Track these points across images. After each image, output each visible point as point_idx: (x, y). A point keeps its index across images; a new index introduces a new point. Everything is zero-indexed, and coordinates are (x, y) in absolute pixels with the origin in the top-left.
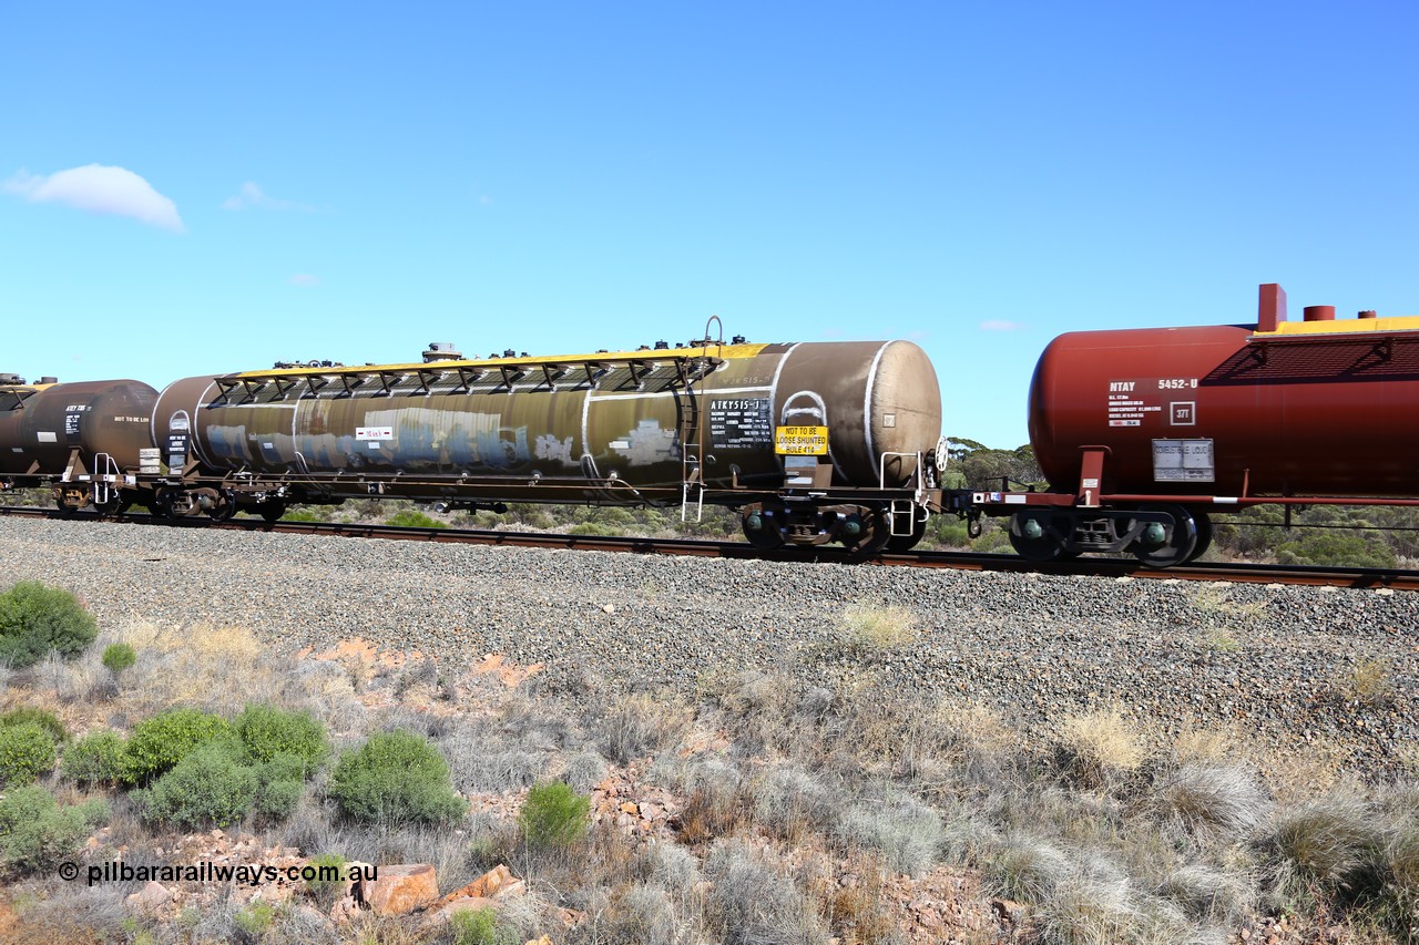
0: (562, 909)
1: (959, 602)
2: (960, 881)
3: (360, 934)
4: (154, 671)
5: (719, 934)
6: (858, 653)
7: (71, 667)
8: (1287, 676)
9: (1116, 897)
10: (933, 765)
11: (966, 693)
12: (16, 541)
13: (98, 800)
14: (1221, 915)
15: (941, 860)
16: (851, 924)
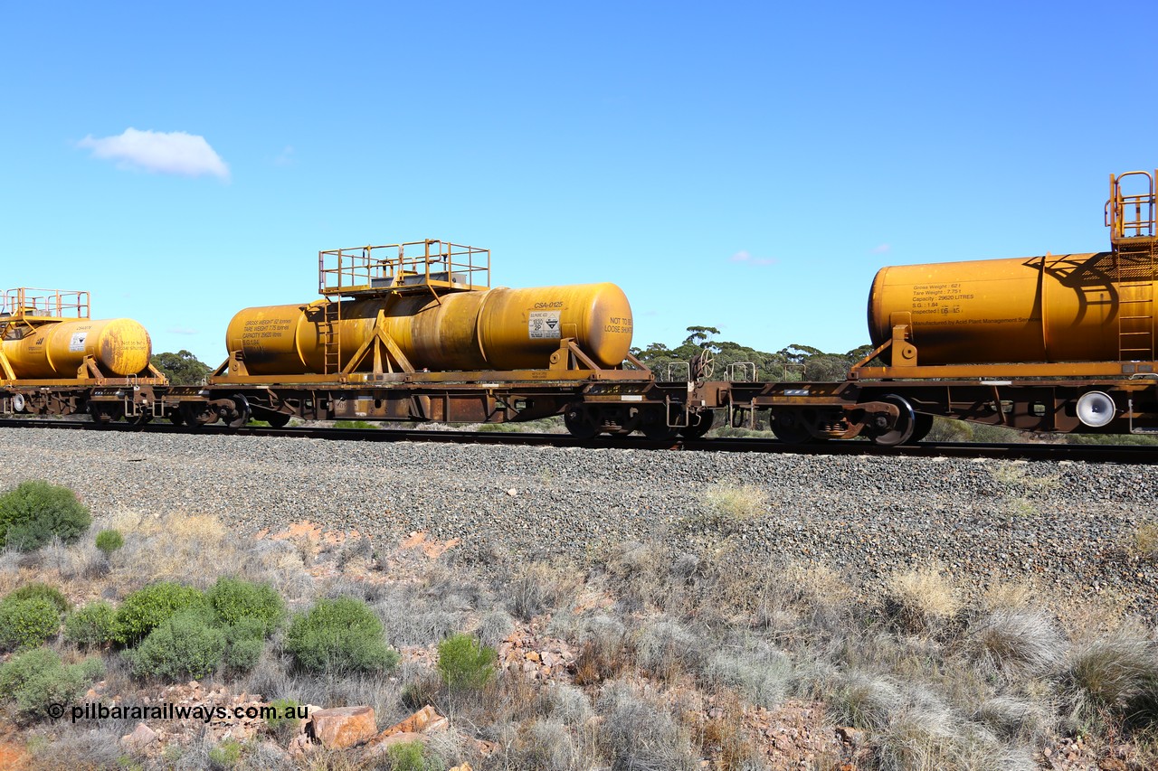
0: (479, 741)
1: (802, 481)
2: (808, 712)
3: (313, 764)
4: (139, 551)
5: (609, 759)
6: (720, 525)
7: (70, 550)
8: (1078, 537)
9: (939, 723)
10: (784, 617)
11: (810, 556)
12: (22, 448)
13: (95, 659)
14: (1027, 737)
15: (792, 695)
16: (719, 749)
